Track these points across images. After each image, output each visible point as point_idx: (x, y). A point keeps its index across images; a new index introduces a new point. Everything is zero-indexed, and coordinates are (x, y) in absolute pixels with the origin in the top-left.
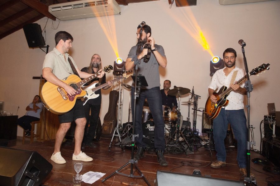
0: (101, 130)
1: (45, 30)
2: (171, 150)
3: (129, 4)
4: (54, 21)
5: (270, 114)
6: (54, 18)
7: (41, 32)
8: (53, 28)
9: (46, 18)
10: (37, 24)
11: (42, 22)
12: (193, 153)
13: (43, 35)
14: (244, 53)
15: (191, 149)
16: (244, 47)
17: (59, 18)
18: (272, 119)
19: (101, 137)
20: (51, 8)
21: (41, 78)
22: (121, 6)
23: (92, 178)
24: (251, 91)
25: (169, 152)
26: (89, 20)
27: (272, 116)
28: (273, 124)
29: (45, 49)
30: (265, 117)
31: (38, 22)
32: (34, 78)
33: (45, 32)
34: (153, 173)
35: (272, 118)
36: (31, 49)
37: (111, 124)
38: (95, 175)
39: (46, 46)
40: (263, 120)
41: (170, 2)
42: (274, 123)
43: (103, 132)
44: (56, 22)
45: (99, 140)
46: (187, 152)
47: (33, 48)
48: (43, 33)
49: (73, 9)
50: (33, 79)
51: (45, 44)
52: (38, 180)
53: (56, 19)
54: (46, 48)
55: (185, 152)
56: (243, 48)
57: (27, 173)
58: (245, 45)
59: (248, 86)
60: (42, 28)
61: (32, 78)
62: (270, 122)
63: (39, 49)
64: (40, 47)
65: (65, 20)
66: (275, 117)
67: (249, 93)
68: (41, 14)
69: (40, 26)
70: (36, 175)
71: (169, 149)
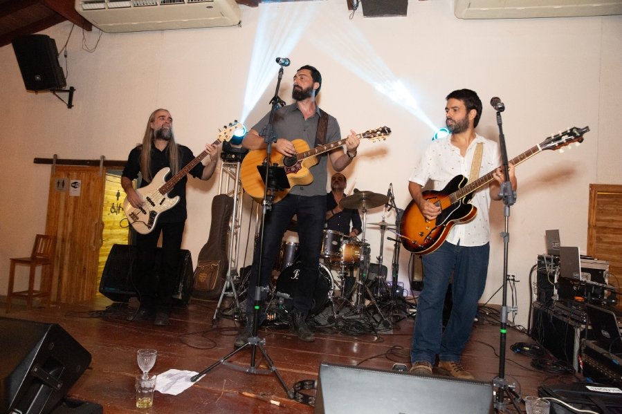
0: (193, 281)
1: (66, 51)
2: (344, 327)
3: (260, 4)
4: (86, 33)
5: (550, 252)
6: (86, 25)
7: (57, 55)
8: (84, 47)
9: (67, 22)
10: (47, 37)
11: (59, 33)
12: (391, 332)
13: (60, 64)
14: (500, 125)
15: (386, 325)
16: (501, 113)
17: (99, 25)
18: (552, 264)
19: (191, 298)
20: (81, 3)
21: (54, 162)
22: (243, 7)
23: (177, 384)
24: (512, 204)
25: (341, 329)
26: (169, 35)
27: (552, 256)
28: (554, 273)
29: (65, 96)
30: (540, 258)
31: (50, 32)
32: (38, 161)
33: (66, 56)
34: (307, 372)
35: (554, 261)
36: (32, 95)
37: (215, 268)
38: (182, 377)
39: (67, 88)
40: (535, 266)
41: (351, 6)
42: (557, 270)
43: (196, 286)
44: (92, 36)
45: (188, 304)
46: (379, 330)
47: (36, 92)
48: (61, 59)
49: (132, 8)
50: (35, 162)
51: (65, 85)
52: (59, 386)
53: (93, 28)
54: (67, 94)
55: (374, 330)
56: (498, 114)
57: (36, 370)
58: (502, 109)
59: (506, 194)
60: (59, 47)
61: (33, 160)
62: (550, 270)
63: (49, 94)
64: (54, 91)
65: (113, 32)
66: (558, 260)
67: (509, 207)
68: (57, 13)
69: (53, 41)
70: (56, 375)
71: (341, 324)
